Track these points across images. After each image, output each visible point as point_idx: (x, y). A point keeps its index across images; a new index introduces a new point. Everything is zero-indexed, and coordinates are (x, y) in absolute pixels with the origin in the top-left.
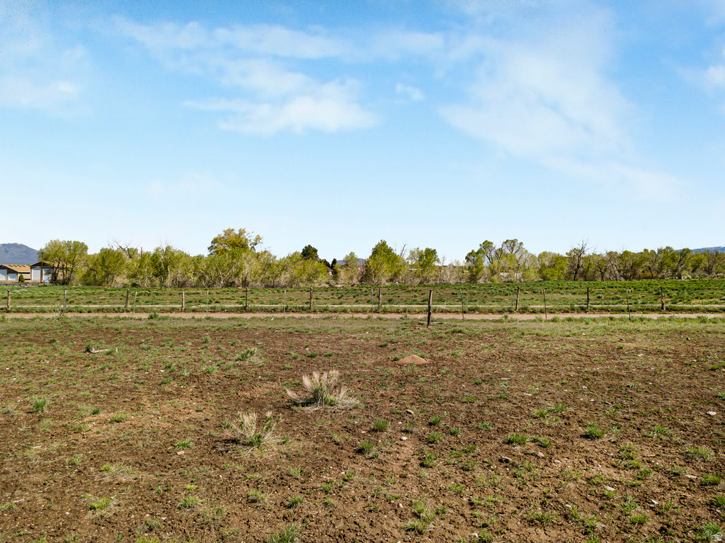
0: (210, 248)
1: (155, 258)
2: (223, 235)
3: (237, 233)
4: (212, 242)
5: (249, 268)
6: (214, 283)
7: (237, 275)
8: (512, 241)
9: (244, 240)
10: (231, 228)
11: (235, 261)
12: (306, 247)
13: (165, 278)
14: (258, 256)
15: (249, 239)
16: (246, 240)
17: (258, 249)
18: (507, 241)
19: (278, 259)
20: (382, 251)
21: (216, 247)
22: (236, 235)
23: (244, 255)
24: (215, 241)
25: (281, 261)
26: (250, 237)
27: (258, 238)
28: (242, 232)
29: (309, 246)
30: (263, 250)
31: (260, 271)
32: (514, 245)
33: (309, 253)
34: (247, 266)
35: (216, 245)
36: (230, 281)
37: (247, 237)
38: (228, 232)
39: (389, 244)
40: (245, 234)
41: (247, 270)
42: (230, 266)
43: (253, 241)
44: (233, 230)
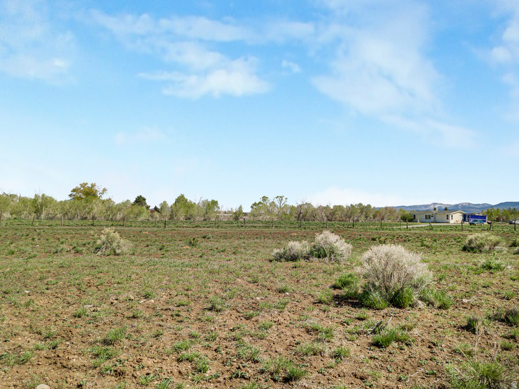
0: (70, 195)
1: (35, 201)
2: (79, 187)
3: (90, 186)
4: (72, 191)
5: (97, 209)
6: (74, 217)
7: (89, 213)
8: (281, 197)
9: (95, 191)
10: (86, 183)
11: (88, 204)
12: (138, 197)
13: (40, 214)
14: (103, 202)
15: (98, 190)
16: (96, 191)
17: (104, 197)
18: (278, 197)
19: (116, 203)
20: (181, 200)
21: (74, 195)
22: (89, 187)
23: (94, 201)
24: (74, 191)
25: (118, 205)
26: (99, 188)
27: (105, 190)
28: (93, 185)
29: (140, 196)
30: (108, 198)
31: (104, 211)
32: (282, 200)
33: (140, 201)
34: (96, 208)
35: (74, 193)
36: (84, 216)
37: (97, 189)
38: (83, 185)
39: (186, 197)
40: (96, 187)
41: (96, 210)
42: (84, 208)
43: (101, 192)
44: (87, 184)
